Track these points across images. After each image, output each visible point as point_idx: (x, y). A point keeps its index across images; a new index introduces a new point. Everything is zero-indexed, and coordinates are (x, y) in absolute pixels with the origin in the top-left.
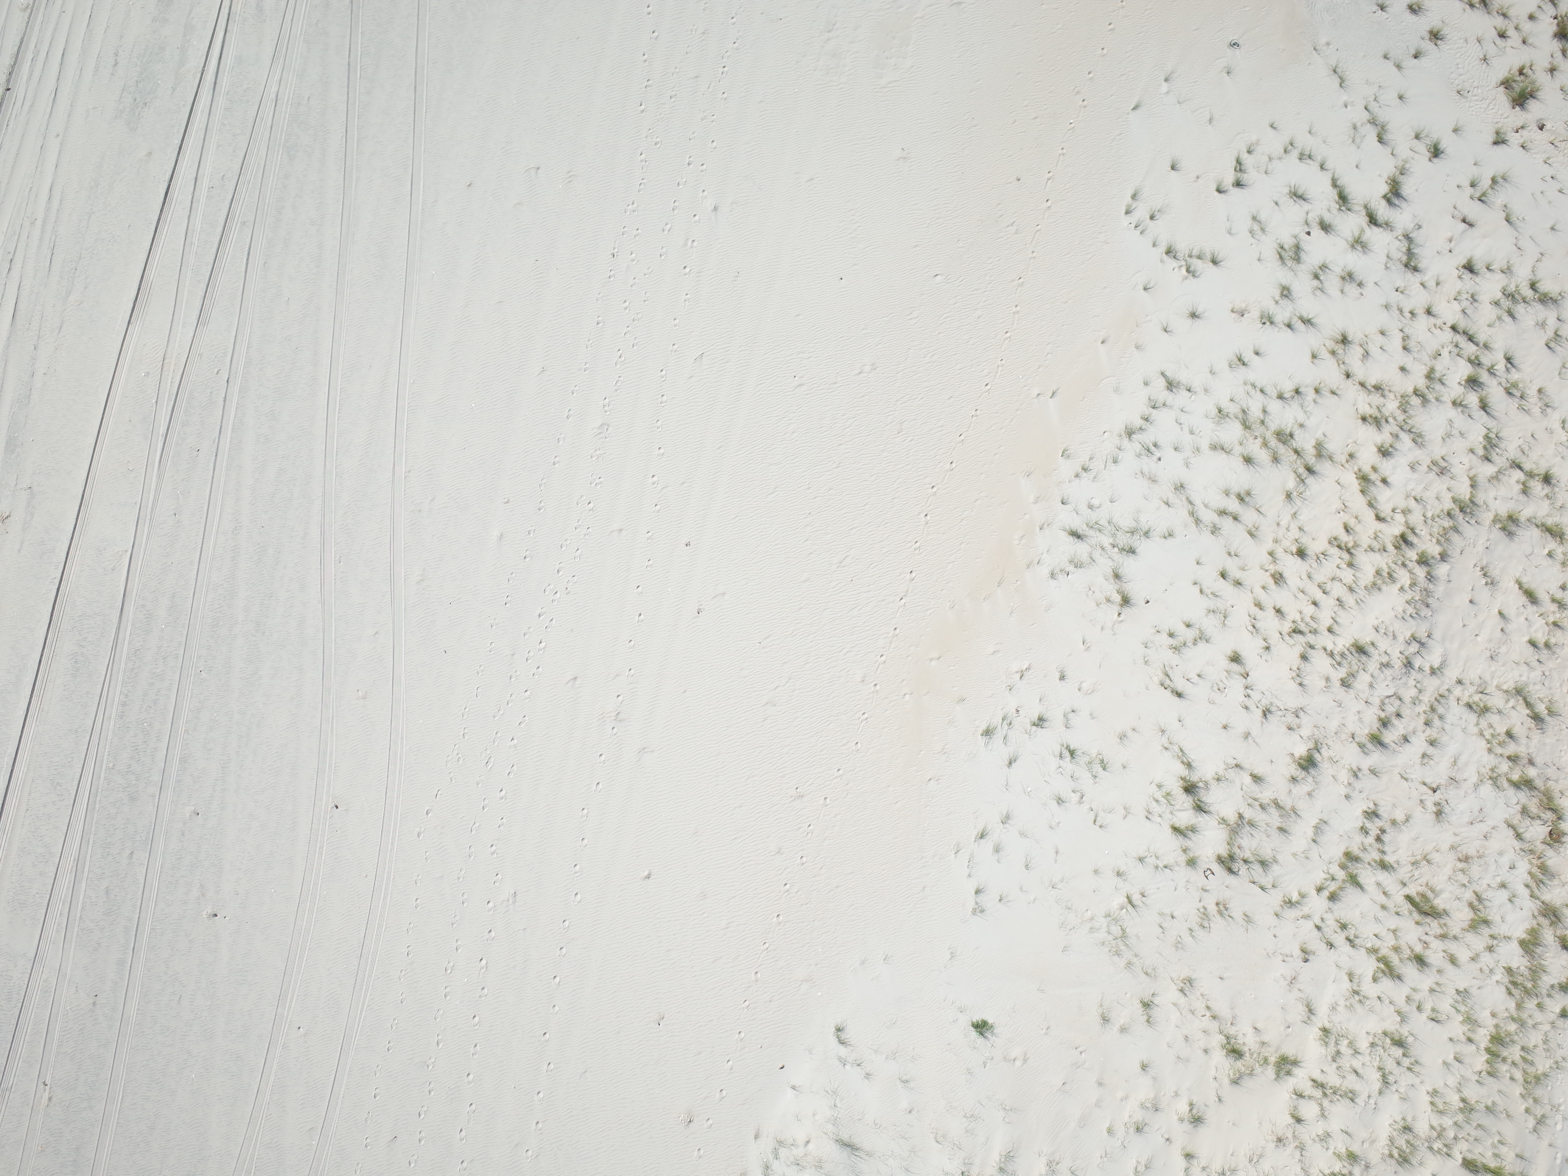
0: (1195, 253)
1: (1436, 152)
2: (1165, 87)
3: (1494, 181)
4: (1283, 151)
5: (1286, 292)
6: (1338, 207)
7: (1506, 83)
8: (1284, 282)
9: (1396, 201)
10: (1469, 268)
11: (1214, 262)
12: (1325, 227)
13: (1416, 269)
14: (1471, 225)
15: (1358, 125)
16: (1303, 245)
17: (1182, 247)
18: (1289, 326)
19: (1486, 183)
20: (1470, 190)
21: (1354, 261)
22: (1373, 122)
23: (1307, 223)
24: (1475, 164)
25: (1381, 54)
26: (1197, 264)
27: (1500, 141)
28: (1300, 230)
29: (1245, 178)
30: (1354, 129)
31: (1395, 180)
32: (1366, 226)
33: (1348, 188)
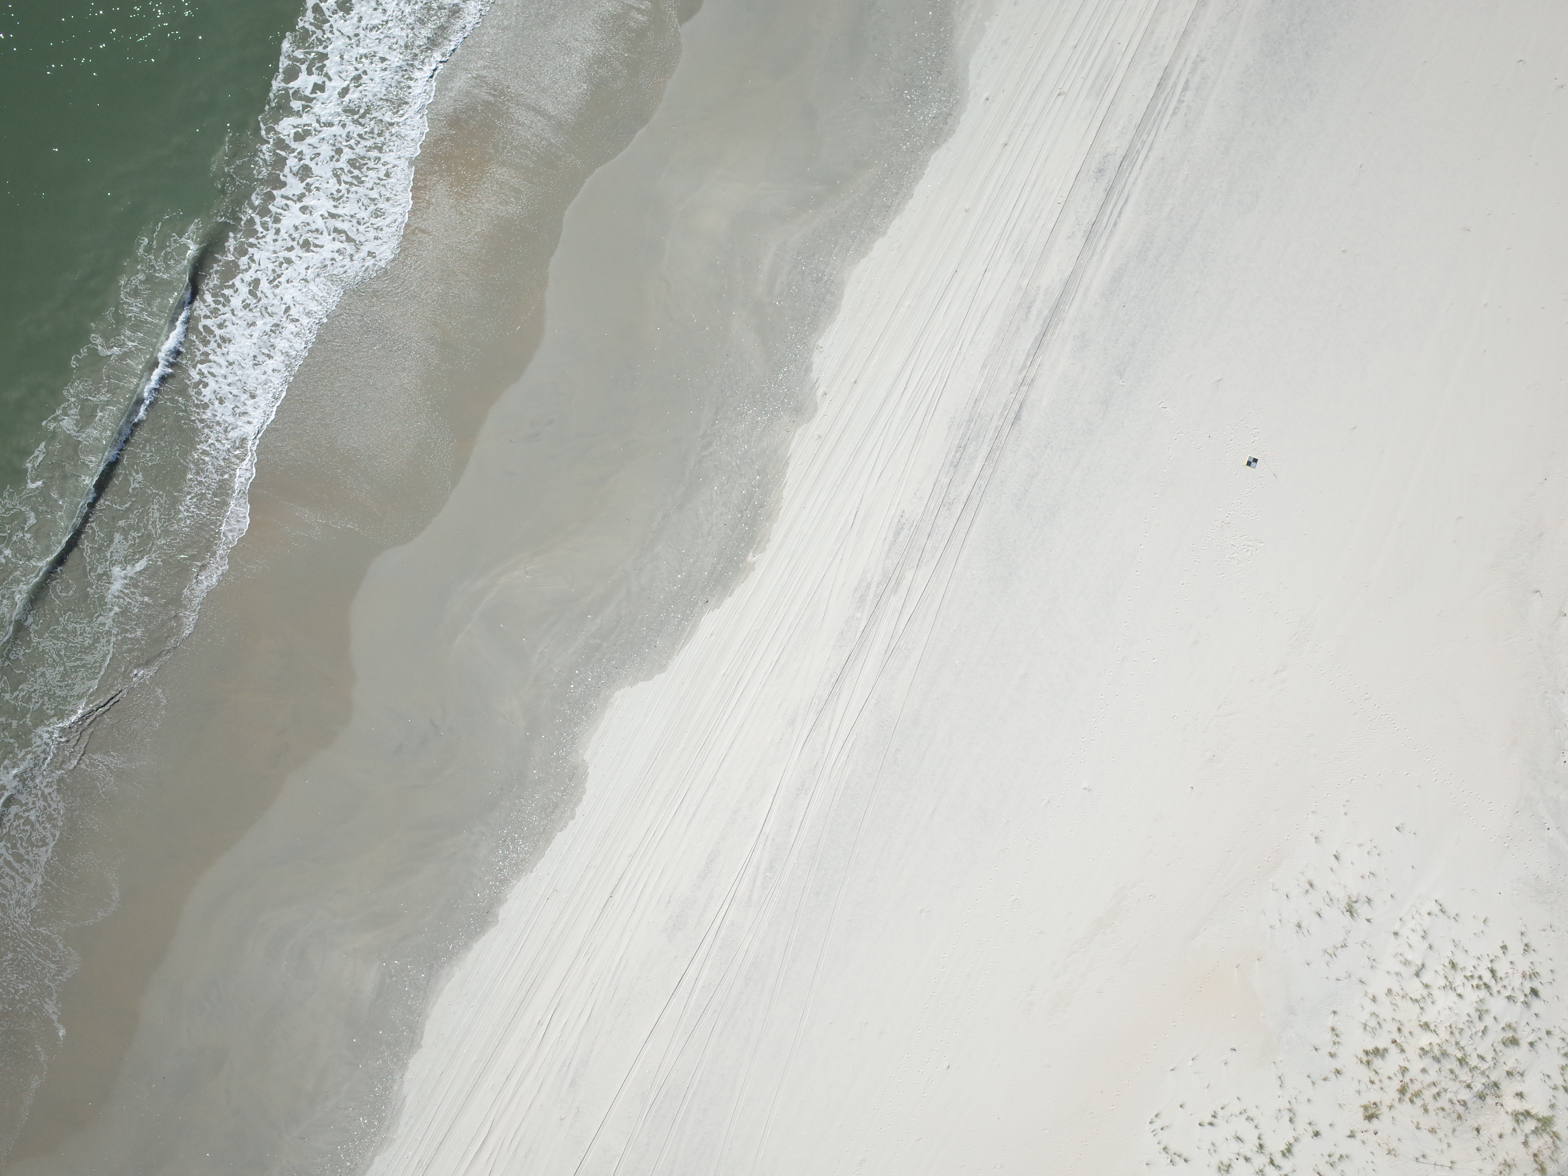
0: (1177, 1153)
1: (1317, 1134)
2: (1191, 1063)
3: (1341, 1156)
4: (1238, 1113)
6: (1257, 1150)
7: (1366, 1108)
9: (1287, 1155)
11: (1186, 1161)
12: (1247, 1159)
15: (1282, 1109)
16: (1233, 1165)
17: (1173, 1148)
19: (1335, 1158)
20: (1327, 1158)
22: (1290, 1110)
23: (1238, 1154)
24: (1335, 1145)
25: (1307, 1074)
26: (1176, 1159)
27: (1352, 1136)
28: (1233, 1157)
29: (1215, 1121)
30: (1279, 1111)
31: (1290, 1144)
32: (1267, 1165)
33: (1266, 1141)
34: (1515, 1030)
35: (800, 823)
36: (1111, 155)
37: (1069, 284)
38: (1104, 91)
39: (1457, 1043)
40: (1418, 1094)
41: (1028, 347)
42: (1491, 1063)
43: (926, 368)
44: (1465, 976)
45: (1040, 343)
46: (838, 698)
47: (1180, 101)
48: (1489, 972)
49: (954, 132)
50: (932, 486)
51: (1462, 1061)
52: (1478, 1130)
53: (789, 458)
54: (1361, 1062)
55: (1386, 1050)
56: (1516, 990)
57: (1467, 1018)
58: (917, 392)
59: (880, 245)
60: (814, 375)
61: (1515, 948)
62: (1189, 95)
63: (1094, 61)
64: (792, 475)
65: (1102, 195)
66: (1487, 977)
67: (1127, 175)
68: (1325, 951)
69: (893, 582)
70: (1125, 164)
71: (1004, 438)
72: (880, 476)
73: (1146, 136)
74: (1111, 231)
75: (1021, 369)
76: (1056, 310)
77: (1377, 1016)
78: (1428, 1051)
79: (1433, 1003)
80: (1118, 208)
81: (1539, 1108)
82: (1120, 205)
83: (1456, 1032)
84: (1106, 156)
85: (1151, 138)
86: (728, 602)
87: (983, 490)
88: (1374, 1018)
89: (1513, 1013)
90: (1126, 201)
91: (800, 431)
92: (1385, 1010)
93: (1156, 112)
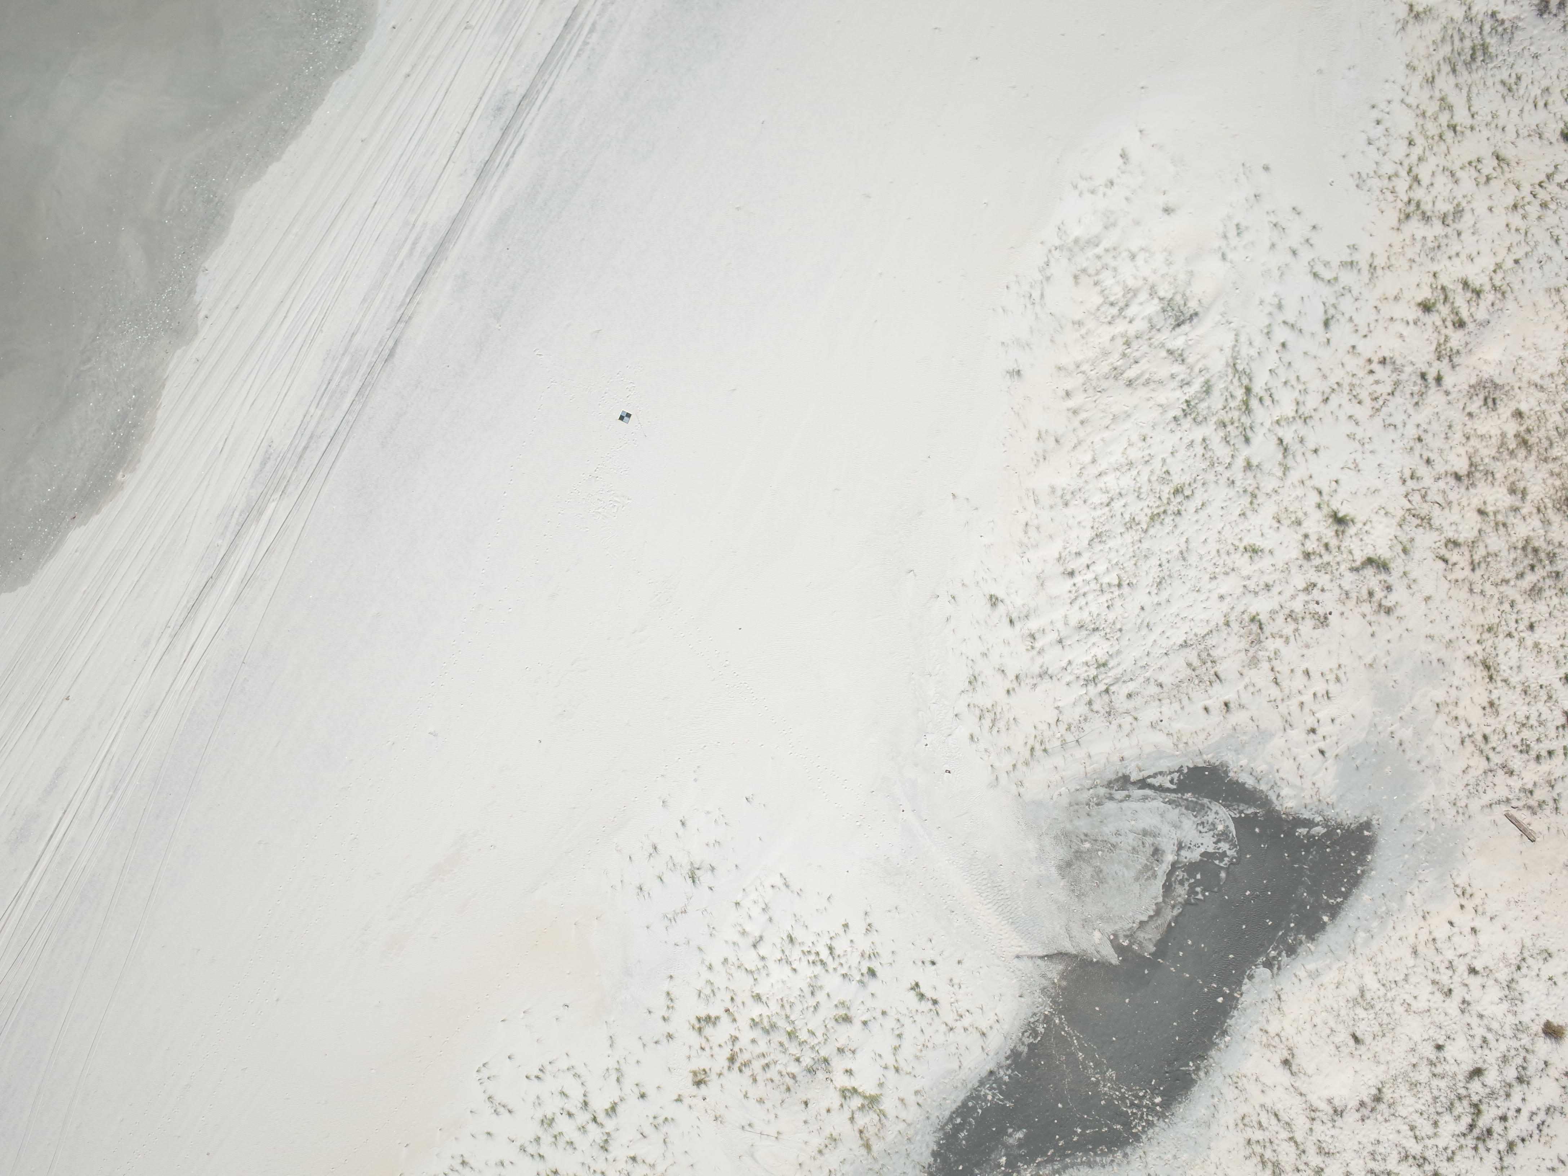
0: (503, 1103)
1: (643, 1096)
2: (522, 1015)
3: (666, 1119)
4: (566, 1069)
5: (538, 1139)
6: (581, 1107)
7: (695, 1073)
8: (539, 1135)
9: (611, 1114)
10: (634, 1159)
11: (510, 1112)
12: (570, 1115)
13: (606, 1150)
14: (645, 1137)
15: (611, 1069)
16: (556, 1119)
17: (498, 1098)
18: (532, 1156)
19: (660, 1120)
20: (651, 1120)
21: (576, 1136)
22: (618, 1070)
23: (562, 1109)
24: (661, 1108)
25: (638, 1036)
26: (501, 1110)
27: (679, 1100)
28: (558, 1111)
29: (542, 1075)
30: (607, 1070)
31: (616, 1104)
32: (590, 1121)
33: (591, 1100)
34: (848, 1008)
36: (511, 94)
37: (455, 223)
39: (787, 1017)
40: (746, 1064)
41: (410, 283)
42: (821, 1038)
43: (308, 298)
44: (803, 951)
45: (421, 281)
46: (191, 625)
47: (586, 43)
48: (827, 949)
49: (358, 59)
50: (302, 417)
51: (791, 1035)
52: (806, 1103)
53: (165, 379)
54: (693, 1028)
55: (717, 1018)
56: (853, 968)
57: (799, 993)
58: (297, 321)
59: (275, 169)
60: (197, 298)
61: (858, 927)
62: (595, 37)
64: (167, 398)
65: (498, 134)
66: (825, 954)
67: (524, 115)
68: (665, 916)
69: (255, 512)
70: (524, 103)
71: (377, 375)
72: (253, 404)
74: (503, 171)
75: (400, 306)
76: (441, 247)
77: (712, 984)
78: (757, 1023)
79: (767, 975)
80: (511, 149)
81: (868, 1086)
82: (514, 145)
83: (787, 1006)
84: (506, 95)
85: (552, 79)
86: (95, 520)
87: (350, 425)
88: (709, 986)
89: (848, 992)
90: (521, 142)
91: (179, 352)
92: (720, 980)
93: (560, 53)
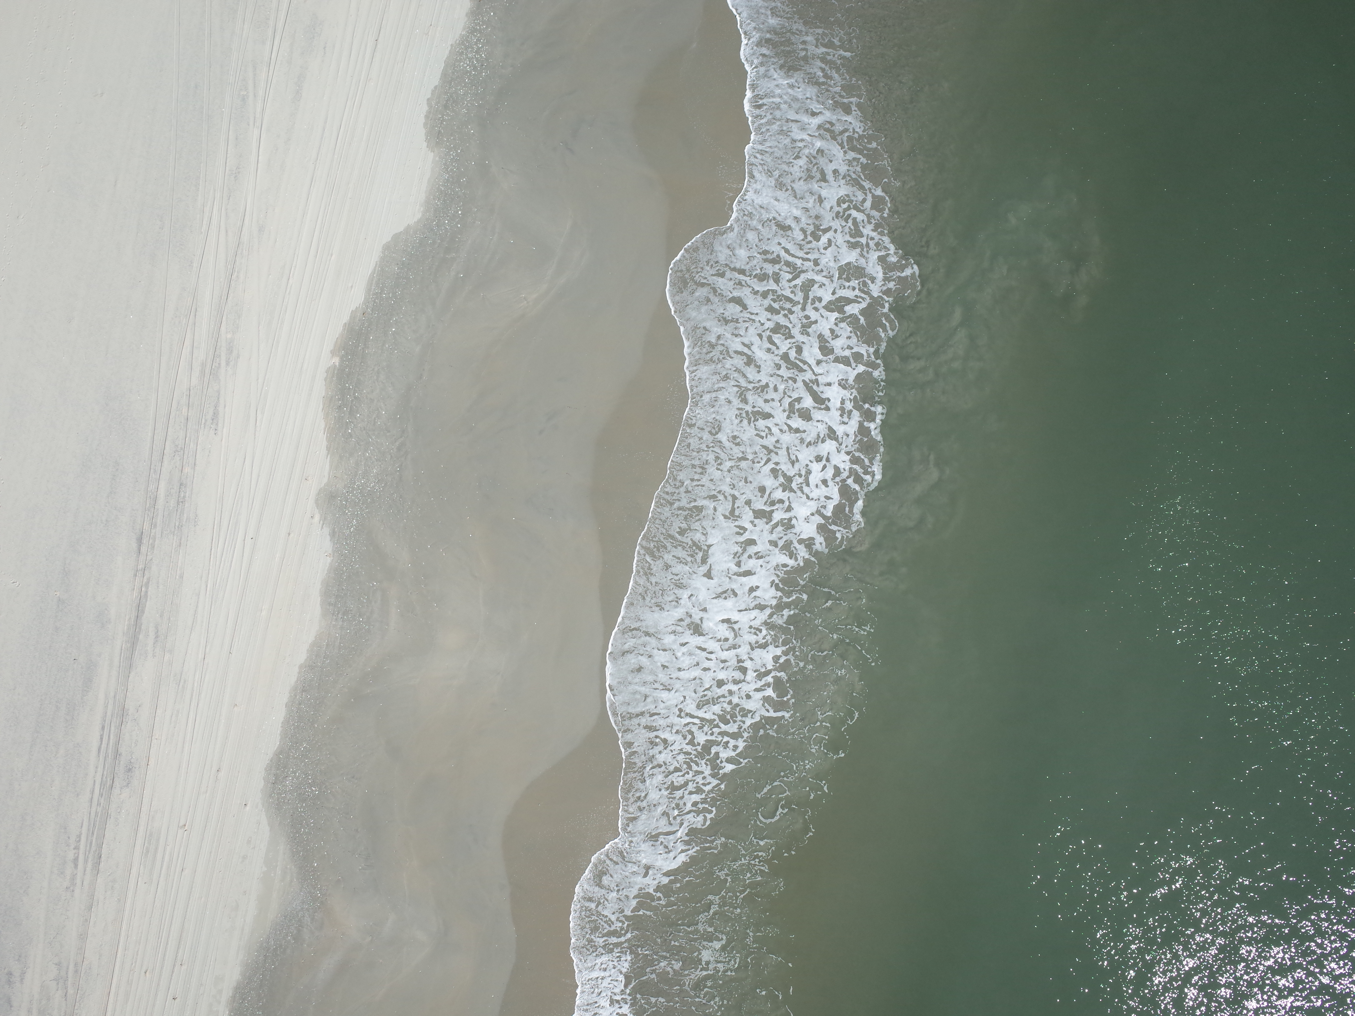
35: (229, 144)
36: (124, 786)
37: (129, 665)
38: (147, 839)
41: (148, 603)
46: (227, 260)
58: (233, 540)
59: (302, 657)
63: (163, 862)
64: (321, 440)
67: (105, 773)
71: (146, 519)
72: (245, 459)
73: (98, 811)
74: (105, 721)
75: (149, 582)
76: (133, 641)
80: (105, 741)
82: (104, 746)
85: (94, 809)
86: (346, 318)
93: (95, 834)
